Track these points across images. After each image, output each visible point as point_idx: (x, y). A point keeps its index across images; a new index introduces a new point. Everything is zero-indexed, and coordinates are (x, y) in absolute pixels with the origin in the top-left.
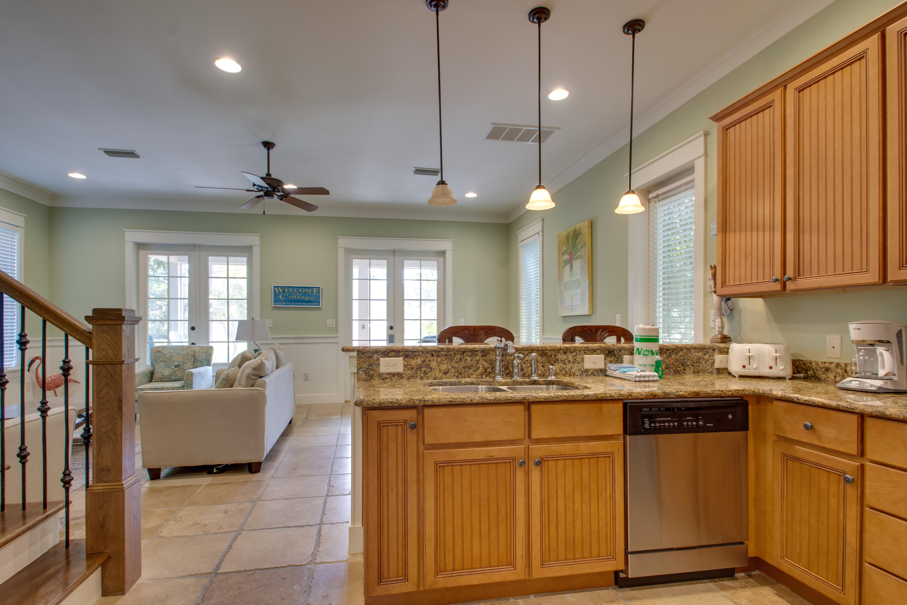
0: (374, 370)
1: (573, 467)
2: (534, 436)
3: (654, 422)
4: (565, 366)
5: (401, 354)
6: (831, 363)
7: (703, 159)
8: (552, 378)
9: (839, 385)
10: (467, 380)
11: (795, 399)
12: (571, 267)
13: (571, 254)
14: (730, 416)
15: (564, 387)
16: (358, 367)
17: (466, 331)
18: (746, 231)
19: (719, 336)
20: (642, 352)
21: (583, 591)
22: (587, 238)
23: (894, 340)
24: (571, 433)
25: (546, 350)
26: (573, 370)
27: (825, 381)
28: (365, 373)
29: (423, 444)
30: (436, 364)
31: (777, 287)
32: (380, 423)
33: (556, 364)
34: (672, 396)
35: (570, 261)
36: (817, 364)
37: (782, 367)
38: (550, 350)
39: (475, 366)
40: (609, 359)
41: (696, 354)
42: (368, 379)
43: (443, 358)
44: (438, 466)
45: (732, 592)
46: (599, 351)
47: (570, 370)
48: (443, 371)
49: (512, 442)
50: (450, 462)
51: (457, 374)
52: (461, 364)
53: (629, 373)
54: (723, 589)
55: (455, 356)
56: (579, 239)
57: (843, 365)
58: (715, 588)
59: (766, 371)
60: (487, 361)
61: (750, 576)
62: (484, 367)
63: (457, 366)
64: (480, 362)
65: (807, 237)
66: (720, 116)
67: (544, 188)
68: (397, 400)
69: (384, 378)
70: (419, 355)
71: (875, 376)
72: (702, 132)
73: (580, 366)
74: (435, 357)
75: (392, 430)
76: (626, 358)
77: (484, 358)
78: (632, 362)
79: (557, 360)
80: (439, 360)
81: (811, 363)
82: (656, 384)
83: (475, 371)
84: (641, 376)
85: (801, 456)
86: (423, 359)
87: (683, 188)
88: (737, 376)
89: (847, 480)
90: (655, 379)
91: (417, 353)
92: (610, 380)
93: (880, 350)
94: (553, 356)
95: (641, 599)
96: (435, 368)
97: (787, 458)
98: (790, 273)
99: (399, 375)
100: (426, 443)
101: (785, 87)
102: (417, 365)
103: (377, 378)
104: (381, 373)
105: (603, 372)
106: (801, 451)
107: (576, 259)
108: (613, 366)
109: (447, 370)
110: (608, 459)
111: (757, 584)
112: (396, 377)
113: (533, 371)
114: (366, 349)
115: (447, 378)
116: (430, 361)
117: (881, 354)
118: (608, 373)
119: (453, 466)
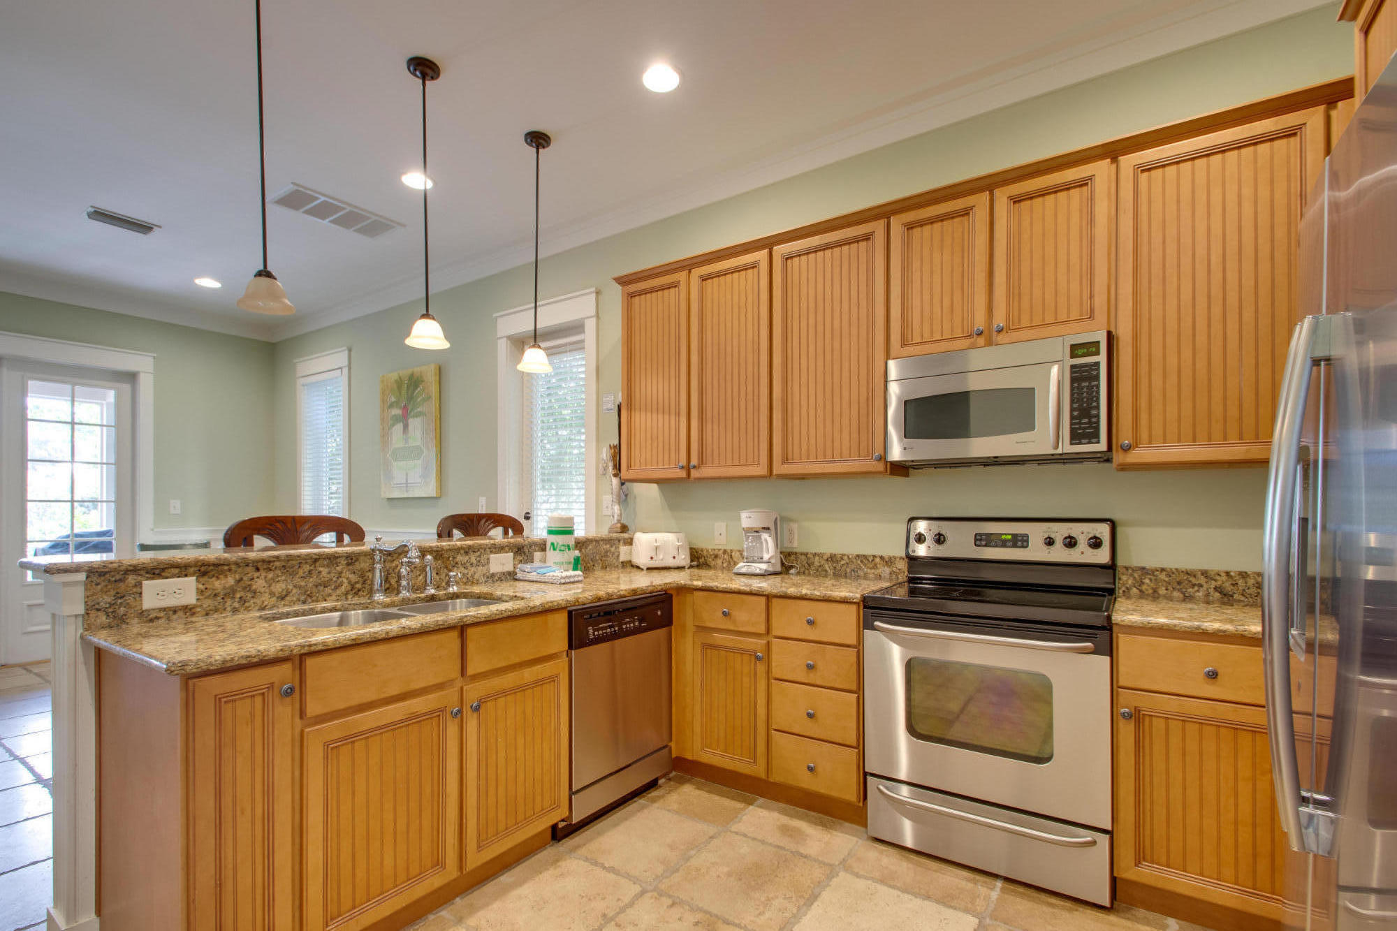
0: (128, 606)
1: (515, 703)
2: (470, 671)
3: (598, 630)
4: (466, 572)
5: (192, 570)
6: (719, 550)
7: (594, 320)
8: (454, 589)
9: (735, 570)
10: (324, 604)
11: (715, 588)
12: (406, 427)
13: (405, 408)
14: (659, 613)
15: (475, 600)
16: (89, 603)
17: (278, 525)
18: (663, 413)
19: (619, 525)
20: (559, 546)
21: (519, 865)
22: (434, 389)
23: (772, 528)
24: (515, 660)
25: (443, 550)
26: (476, 576)
27: (715, 568)
28: (107, 613)
29: (301, 718)
30: (265, 584)
31: (683, 474)
32: (220, 699)
33: (455, 568)
34: (615, 597)
35: (404, 418)
36: (707, 551)
37: (683, 557)
38: (447, 550)
39: (336, 581)
40: (519, 558)
41: (605, 547)
42: (113, 624)
43: (278, 572)
44: (329, 749)
45: (662, 801)
46: (507, 549)
47: (472, 576)
48: (277, 595)
49: (440, 687)
50: (351, 736)
51: (303, 598)
52: (311, 580)
53: (551, 574)
54: (654, 801)
55: (300, 567)
56: (419, 389)
57: (729, 551)
58: (646, 802)
59: (670, 562)
60: (354, 573)
61: (670, 779)
62: (350, 582)
63: (303, 584)
64: (343, 575)
65: (709, 426)
66: (624, 280)
67: (434, 319)
68: (259, 651)
69: (150, 618)
70: (230, 570)
71: (761, 560)
72: (594, 289)
73: (485, 569)
74: (262, 571)
75: (243, 708)
76: (537, 555)
77: (351, 567)
78: (544, 560)
79: (457, 563)
80: (270, 575)
81: (702, 550)
82: (580, 585)
83: (336, 588)
84: (565, 578)
85: (719, 642)
86: (237, 577)
87: (568, 348)
88: (645, 569)
89: (758, 658)
90: (580, 578)
91: (226, 568)
92: (523, 585)
93: (765, 536)
94: (451, 559)
95: (584, 845)
96: (263, 590)
97: (706, 647)
98: (694, 462)
99: (188, 610)
100: (309, 715)
101: (690, 272)
102: (225, 588)
103: (136, 620)
104: (146, 610)
105: (511, 576)
106: (719, 638)
107: (414, 417)
108: (528, 567)
109: (284, 593)
110: (552, 683)
111: (678, 785)
112: (180, 614)
113: (428, 581)
114: (110, 566)
115: (284, 605)
116: (253, 579)
117: (766, 540)
118: (519, 576)
119: (353, 742)
